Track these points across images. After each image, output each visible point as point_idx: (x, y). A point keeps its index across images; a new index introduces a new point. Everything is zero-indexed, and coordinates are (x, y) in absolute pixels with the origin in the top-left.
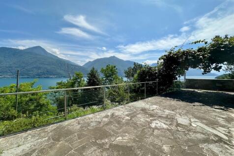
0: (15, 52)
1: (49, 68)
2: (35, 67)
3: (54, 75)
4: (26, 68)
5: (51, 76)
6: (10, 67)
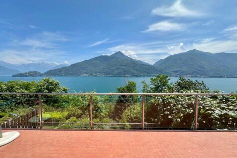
2: (116, 69)
3: (129, 74)
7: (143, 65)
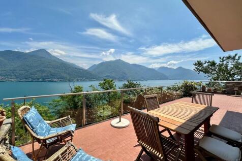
0: (19, 55)
1: (53, 71)
2: (39, 71)
3: (58, 78)
4: (30, 71)
5: (55, 80)
6: (14, 70)
7: (76, 68)
